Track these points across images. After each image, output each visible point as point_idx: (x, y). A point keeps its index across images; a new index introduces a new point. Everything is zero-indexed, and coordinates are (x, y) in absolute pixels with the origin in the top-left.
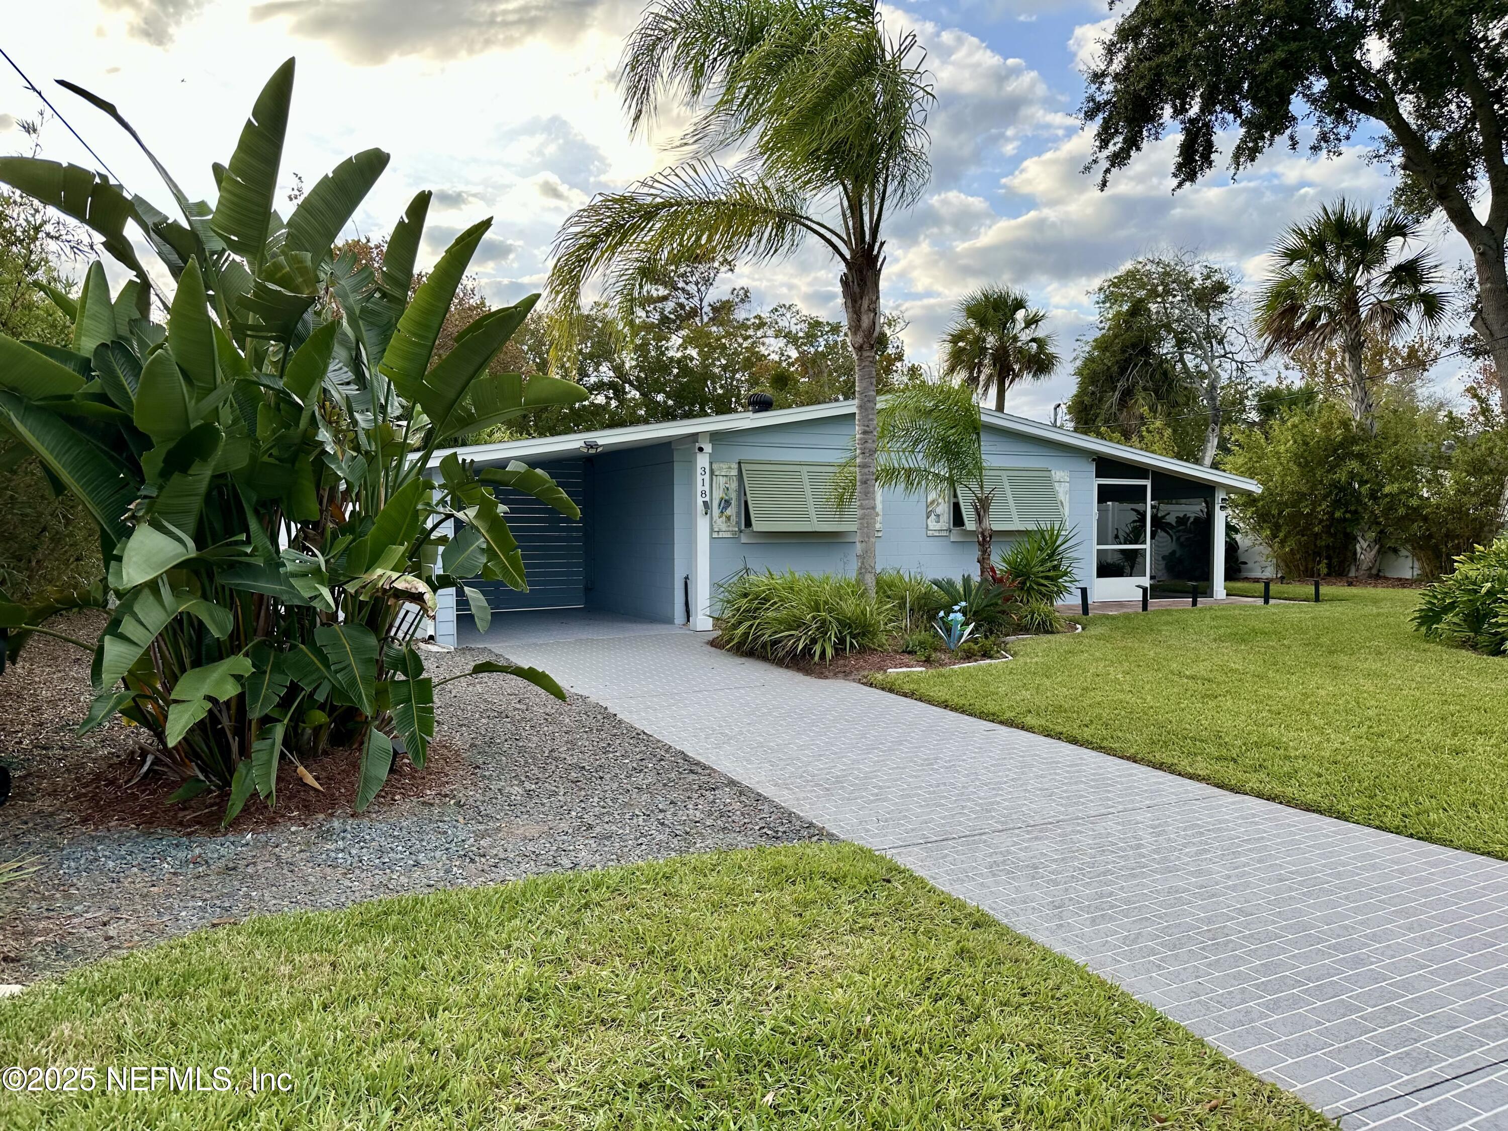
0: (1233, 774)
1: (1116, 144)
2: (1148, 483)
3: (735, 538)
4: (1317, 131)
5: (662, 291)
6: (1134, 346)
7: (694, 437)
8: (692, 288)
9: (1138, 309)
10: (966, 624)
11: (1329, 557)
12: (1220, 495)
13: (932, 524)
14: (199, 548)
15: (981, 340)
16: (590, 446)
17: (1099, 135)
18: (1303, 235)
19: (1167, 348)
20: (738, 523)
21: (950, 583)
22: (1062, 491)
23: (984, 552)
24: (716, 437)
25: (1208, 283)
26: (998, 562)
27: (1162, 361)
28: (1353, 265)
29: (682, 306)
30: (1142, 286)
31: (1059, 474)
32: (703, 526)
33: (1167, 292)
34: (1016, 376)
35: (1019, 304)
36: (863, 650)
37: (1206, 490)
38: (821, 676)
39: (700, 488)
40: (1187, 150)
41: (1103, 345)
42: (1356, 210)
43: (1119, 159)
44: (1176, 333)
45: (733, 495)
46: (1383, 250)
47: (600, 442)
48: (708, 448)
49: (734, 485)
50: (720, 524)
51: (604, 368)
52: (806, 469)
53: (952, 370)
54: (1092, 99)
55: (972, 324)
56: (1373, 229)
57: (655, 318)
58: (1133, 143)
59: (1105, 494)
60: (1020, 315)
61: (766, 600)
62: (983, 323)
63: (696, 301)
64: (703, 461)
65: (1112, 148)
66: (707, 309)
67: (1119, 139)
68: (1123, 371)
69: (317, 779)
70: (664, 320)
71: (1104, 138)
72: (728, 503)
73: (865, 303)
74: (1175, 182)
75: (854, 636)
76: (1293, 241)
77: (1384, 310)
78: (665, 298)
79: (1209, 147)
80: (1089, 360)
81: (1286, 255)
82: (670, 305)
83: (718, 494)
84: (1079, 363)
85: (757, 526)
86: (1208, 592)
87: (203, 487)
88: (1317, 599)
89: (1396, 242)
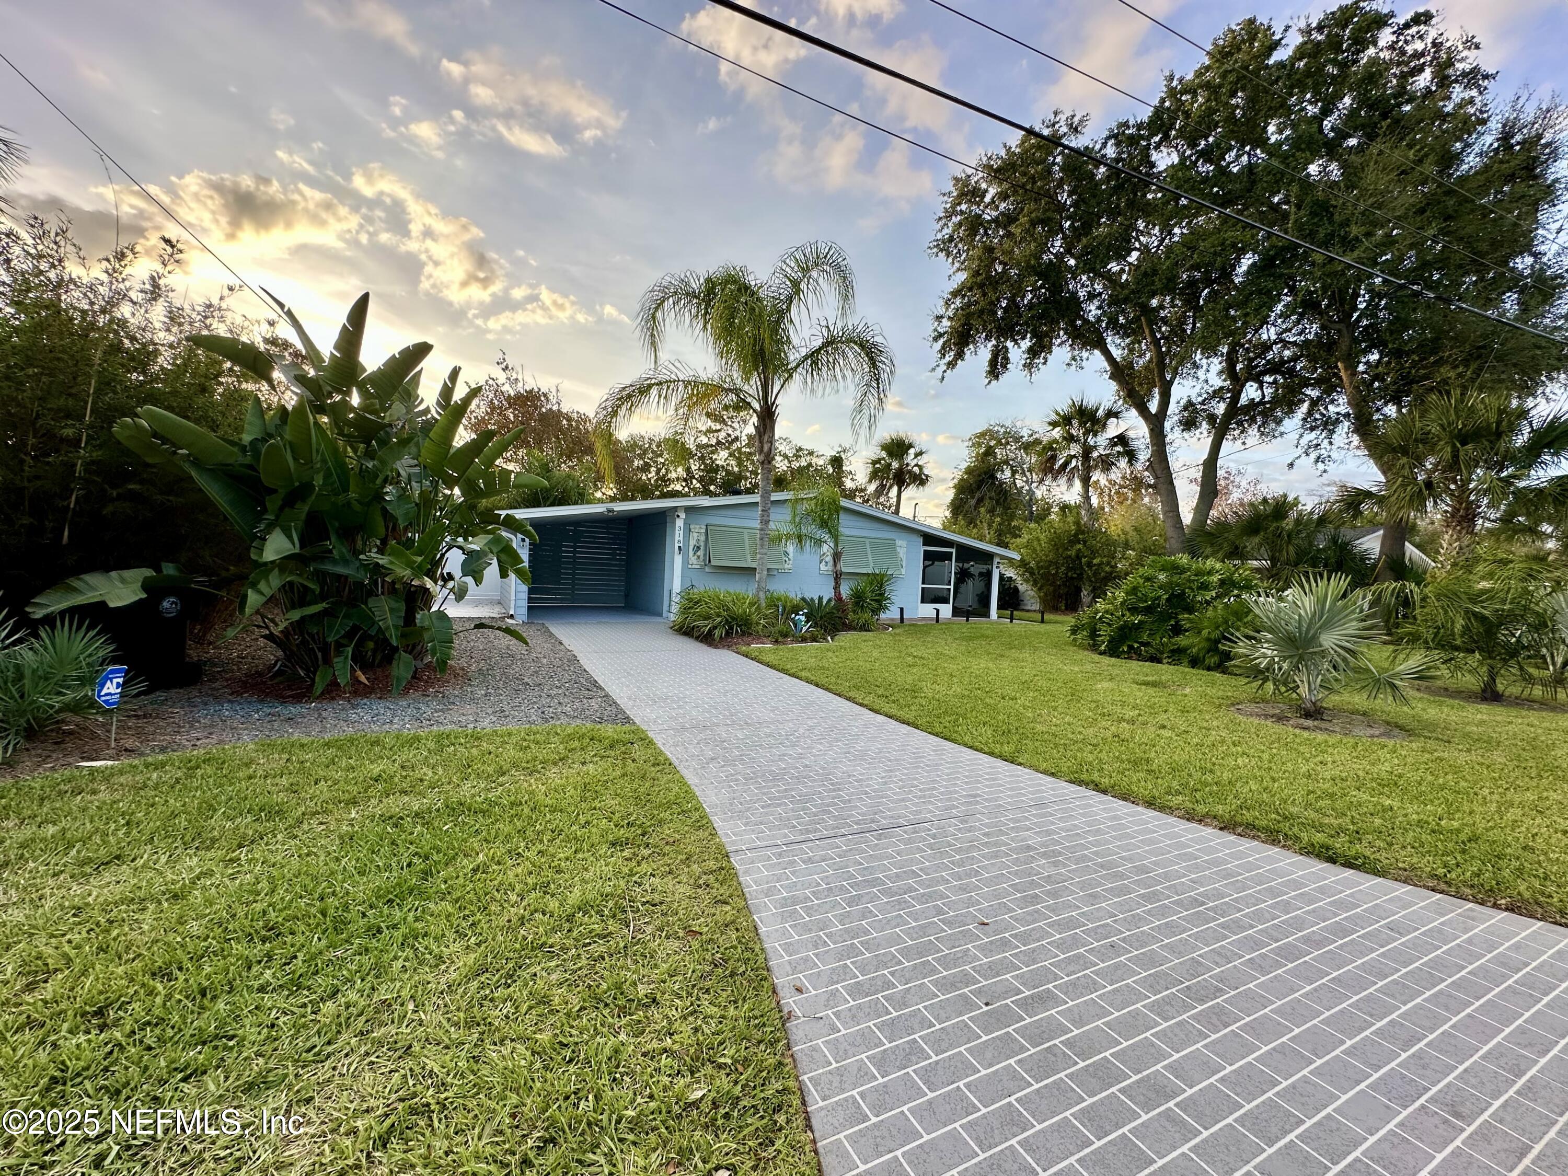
0: (880, 703)
1: (949, 357)
2: (954, 551)
3: (702, 568)
4: (1070, 355)
5: (718, 427)
6: (985, 473)
7: (675, 509)
8: (736, 425)
9: (990, 451)
10: (807, 622)
11: (1066, 600)
12: (996, 560)
13: (823, 567)
14: (301, 547)
15: (890, 465)
16: (609, 511)
17: (940, 351)
18: (1058, 414)
19: (1005, 475)
20: (704, 560)
21: (812, 599)
22: (902, 552)
23: (837, 583)
24: (689, 510)
25: (1031, 439)
26: (845, 591)
27: (1002, 483)
28: (1086, 433)
29: (729, 435)
30: (992, 438)
31: (899, 543)
32: (678, 560)
33: (1008, 443)
34: (908, 485)
35: (911, 446)
36: (743, 634)
37: (988, 557)
38: (716, 647)
39: (677, 538)
40: (993, 363)
41: (969, 471)
42: (1090, 402)
43: (952, 365)
44: (1012, 467)
45: (702, 544)
46: (1104, 426)
47: (616, 509)
48: (683, 515)
49: (703, 538)
50: (693, 559)
51: (680, 469)
52: (745, 531)
53: (870, 481)
54: (935, 330)
55: (884, 454)
56: (1100, 413)
57: (713, 441)
58: (960, 355)
59: (928, 556)
60: (912, 451)
61: (697, 603)
62: (891, 454)
63: (738, 433)
64: (679, 523)
65: (948, 358)
66: (744, 438)
67: (952, 353)
68: (979, 488)
69: (368, 679)
70: (719, 443)
71: (943, 352)
72: (699, 548)
73: (766, 438)
74: (987, 381)
75: (738, 625)
76: (1054, 417)
77: (1103, 461)
78: (719, 430)
79: (1007, 359)
80: (962, 480)
81: (1050, 424)
82: (722, 435)
83: (692, 543)
84: (956, 481)
85: (713, 563)
86: (986, 614)
87: (303, 516)
88: (1042, 621)
89: (1113, 420)
